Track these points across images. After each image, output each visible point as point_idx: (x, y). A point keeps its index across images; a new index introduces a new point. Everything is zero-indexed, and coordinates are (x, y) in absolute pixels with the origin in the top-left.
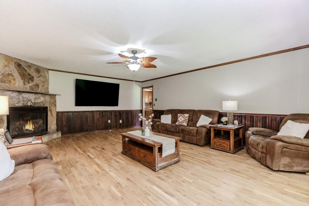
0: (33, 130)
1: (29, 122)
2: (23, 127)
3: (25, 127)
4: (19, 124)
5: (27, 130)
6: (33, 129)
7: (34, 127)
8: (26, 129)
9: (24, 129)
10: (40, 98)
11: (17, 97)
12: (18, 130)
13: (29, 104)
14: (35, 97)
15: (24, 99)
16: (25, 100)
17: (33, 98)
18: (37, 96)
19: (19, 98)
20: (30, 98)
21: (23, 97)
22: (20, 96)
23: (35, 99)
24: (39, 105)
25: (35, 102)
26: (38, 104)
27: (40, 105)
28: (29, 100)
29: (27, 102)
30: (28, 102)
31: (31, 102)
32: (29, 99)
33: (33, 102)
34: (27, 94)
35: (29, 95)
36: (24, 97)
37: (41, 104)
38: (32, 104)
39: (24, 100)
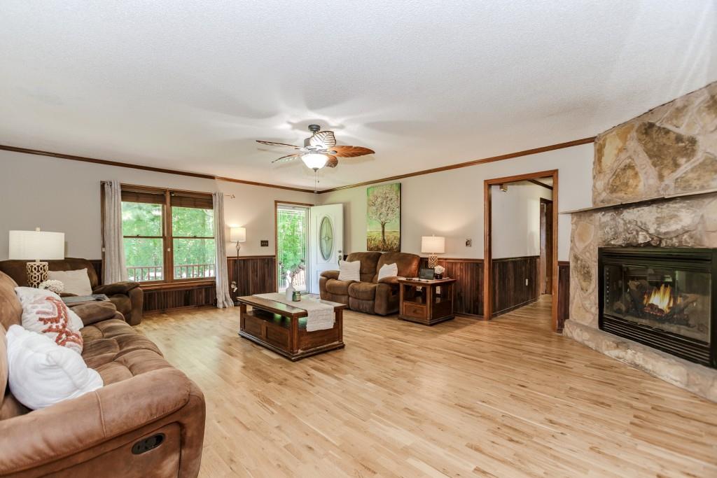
0: (668, 311)
1: (662, 288)
2: (646, 296)
3: (649, 297)
4: (637, 287)
5: (652, 306)
6: (669, 308)
7: (671, 305)
8: (651, 302)
9: (645, 302)
10: (675, 216)
11: (611, 223)
12: (630, 301)
13: (641, 239)
14: (659, 215)
15: (629, 226)
16: (632, 227)
17: (653, 219)
18: (666, 209)
19: (617, 226)
20: (643, 221)
21: (625, 221)
22: (619, 220)
23: (660, 221)
24: (675, 240)
25: (659, 233)
26: (671, 239)
27: (680, 242)
28: (639, 227)
29: (635, 233)
30: (637, 234)
31: (647, 231)
32: (639, 224)
33: (652, 231)
34: (635, 209)
35: (638, 213)
36: (627, 221)
37: (685, 236)
38: (649, 239)
39: (628, 229)
